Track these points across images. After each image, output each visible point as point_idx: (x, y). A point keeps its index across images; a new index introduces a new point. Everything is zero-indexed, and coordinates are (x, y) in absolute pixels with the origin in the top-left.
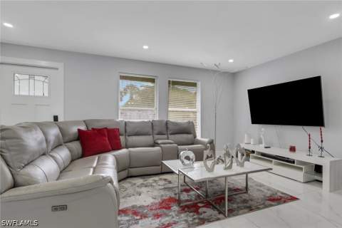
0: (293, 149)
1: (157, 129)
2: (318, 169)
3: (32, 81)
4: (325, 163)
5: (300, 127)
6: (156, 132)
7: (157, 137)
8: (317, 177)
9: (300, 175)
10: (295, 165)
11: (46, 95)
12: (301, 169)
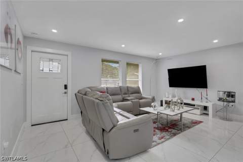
0: (193, 99)
1: (123, 92)
2: (206, 108)
3: (51, 62)
4: (209, 105)
5: (195, 89)
6: (123, 93)
7: (124, 95)
8: (205, 112)
9: (198, 112)
10: (195, 107)
11: (59, 71)
12: (198, 109)
